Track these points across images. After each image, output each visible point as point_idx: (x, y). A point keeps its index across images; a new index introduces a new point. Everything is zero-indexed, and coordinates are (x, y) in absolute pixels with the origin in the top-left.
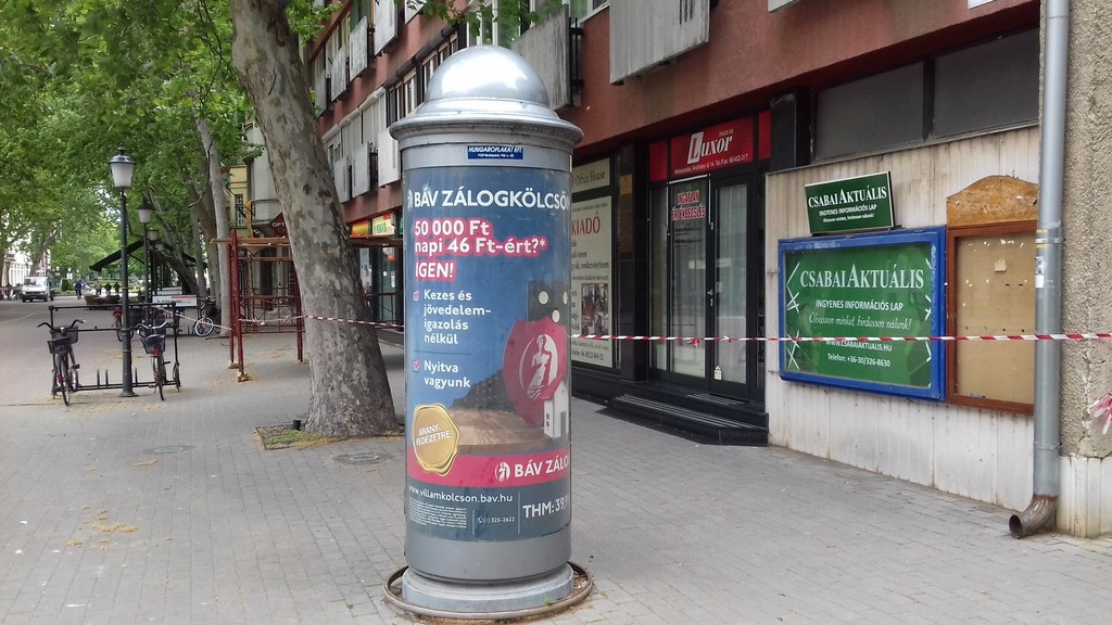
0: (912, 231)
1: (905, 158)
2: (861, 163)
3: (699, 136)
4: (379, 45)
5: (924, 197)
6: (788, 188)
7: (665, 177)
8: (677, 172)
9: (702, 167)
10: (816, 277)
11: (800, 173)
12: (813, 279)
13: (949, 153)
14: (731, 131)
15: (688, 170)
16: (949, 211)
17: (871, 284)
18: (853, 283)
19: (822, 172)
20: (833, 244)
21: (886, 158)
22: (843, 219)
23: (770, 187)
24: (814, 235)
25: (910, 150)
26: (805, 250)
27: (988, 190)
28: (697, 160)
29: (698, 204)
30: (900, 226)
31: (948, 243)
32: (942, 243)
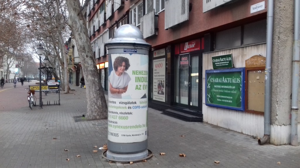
0: (237, 69)
1: (236, 50)
2: (225, 51)
3: (187, 43)
4: (107, 18)
5: (240, 60)
6: (208, 57)
7: (179, 53)
8: (182, 52)
9: (188, 51)
10: (214, 80)
11: (211, 53)
12: (213, 80)
13: (246, 49)
14: (195, 42)
15: (184, 52)
16: (246, 64)
17: (227, 81)
18: (223, 81)
19: (216, 53)
20: (218, 71)
21: (231, 50)
22: (221, 65)
23: (204, 56)
24: (214, 69)
25: (237, 48)
26: (212, 73)
27: (255, 59)
28: (187, 49)
29: (187, 60)
30: (234, 67)
31: (246, 72)
32: (244, 72)
